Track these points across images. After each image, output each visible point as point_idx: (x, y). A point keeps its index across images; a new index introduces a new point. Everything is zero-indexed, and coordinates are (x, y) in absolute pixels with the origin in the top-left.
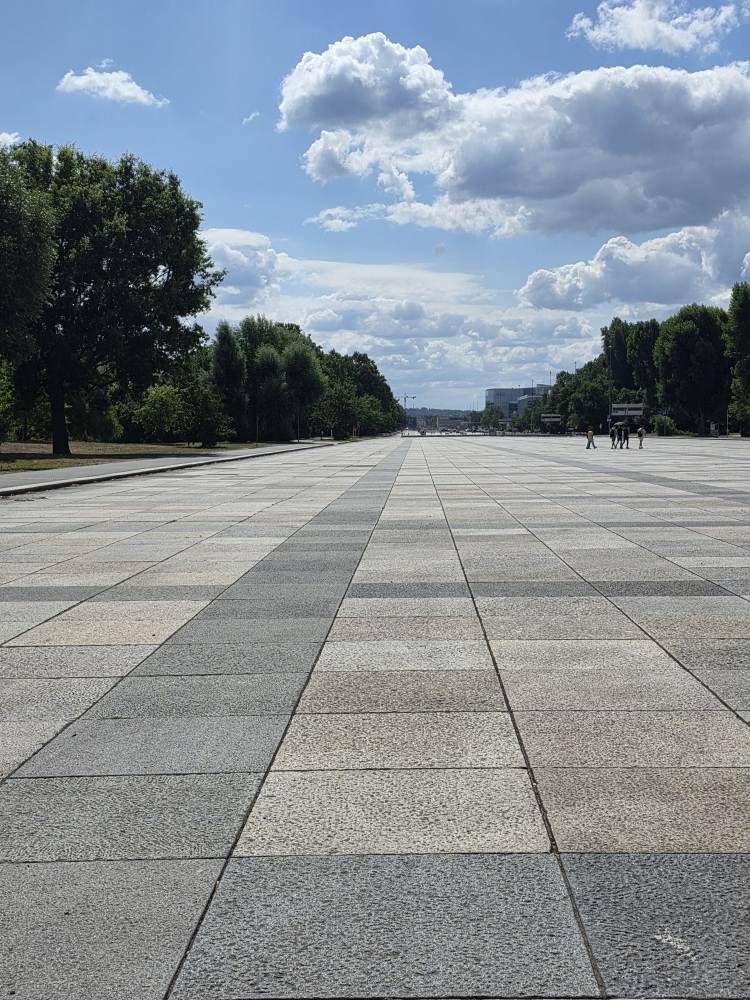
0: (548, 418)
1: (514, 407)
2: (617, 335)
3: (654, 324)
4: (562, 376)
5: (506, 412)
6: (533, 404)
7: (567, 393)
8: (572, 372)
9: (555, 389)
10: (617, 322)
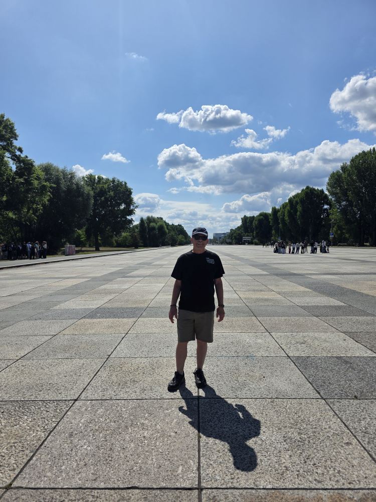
0: (228, 241)
1: (220, 238)
2: (245, 219)
3: (254, 217)
4: (232, 230)
5: (218, 239)
6: (225, 237)
7: (232, 234)
8: (234, 229)
9: (230, 233)
10: (245, 216)
